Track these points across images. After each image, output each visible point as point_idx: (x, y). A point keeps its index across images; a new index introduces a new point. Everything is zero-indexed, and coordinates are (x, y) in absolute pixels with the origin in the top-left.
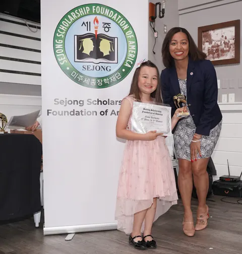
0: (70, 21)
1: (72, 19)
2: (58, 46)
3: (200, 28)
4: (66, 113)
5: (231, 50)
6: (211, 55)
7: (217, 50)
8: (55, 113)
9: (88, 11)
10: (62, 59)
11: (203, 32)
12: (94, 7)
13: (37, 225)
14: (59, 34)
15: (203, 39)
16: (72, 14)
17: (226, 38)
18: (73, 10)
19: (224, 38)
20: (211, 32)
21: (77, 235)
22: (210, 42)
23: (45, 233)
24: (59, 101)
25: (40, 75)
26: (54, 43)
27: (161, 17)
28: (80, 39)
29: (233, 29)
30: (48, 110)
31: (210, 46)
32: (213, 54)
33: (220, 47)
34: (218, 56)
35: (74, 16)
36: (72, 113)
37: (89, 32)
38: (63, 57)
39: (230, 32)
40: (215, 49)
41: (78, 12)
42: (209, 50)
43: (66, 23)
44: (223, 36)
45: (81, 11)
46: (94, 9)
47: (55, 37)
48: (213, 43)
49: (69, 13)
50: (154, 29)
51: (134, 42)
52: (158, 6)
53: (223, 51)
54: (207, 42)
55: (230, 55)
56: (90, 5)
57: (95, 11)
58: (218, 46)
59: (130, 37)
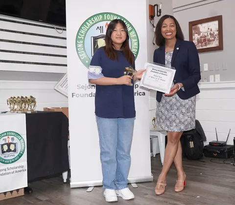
0: (88, 26)
1: (89, 25)
2: (80, 46)
3: (190, 23)
4: (86, 95)
5: (215, 40)
6: (200, 44)
7: (205, 40)
8: (78, 96)
9: (101, 18)
10: (83, 55)
11: (194, 25)
12: (105, 15)
13: (65, 181)
14: (80, 36)
15: (193, 32)
16: (89, 21)
17: (211, 30)
18: (90, 18)
19: (209, 30)
20: (200, 26)
21: (95, 188)
22: (199, 34)
23: (71, 187)
24: (81, 86)
25: (66, 65)
26: (77, 43)
27: (158, 16)
28: (95, 39)
29: (216, 23)
30: (73, 94)
31: (199, 37)
32: (202, 43)
33: (207, 37)
34: (206, 45)
35: (91, 23)
36: (91, 95)
37: (102, 34)
38: (83, 53)
39: (214, 25)
40: (203, 39)
41: (94, 19)
42: (198, 40)
43: (85, 29)
44: (209, 29)
45: (96, 19)
46: (105, 17)
47: (77, 39)
48: (201, 34)
49: (87, 21)
50: (153, 25)
51: (136, 40)
52: (156, 7)
53: (209, 40)
54: (196, 33)
55: (215, 44)
56: (103, 14)
57: (106, 18)
58: (205, 36)
59: (133, 36)
